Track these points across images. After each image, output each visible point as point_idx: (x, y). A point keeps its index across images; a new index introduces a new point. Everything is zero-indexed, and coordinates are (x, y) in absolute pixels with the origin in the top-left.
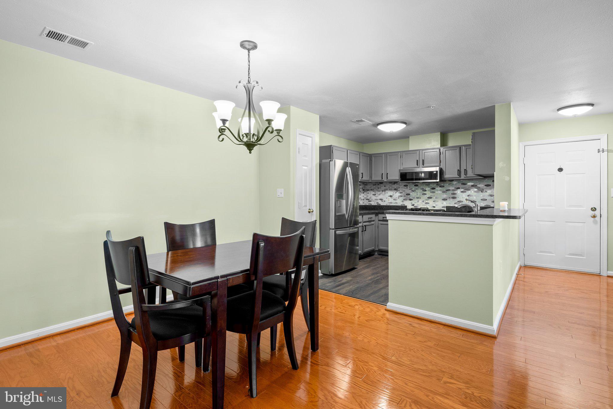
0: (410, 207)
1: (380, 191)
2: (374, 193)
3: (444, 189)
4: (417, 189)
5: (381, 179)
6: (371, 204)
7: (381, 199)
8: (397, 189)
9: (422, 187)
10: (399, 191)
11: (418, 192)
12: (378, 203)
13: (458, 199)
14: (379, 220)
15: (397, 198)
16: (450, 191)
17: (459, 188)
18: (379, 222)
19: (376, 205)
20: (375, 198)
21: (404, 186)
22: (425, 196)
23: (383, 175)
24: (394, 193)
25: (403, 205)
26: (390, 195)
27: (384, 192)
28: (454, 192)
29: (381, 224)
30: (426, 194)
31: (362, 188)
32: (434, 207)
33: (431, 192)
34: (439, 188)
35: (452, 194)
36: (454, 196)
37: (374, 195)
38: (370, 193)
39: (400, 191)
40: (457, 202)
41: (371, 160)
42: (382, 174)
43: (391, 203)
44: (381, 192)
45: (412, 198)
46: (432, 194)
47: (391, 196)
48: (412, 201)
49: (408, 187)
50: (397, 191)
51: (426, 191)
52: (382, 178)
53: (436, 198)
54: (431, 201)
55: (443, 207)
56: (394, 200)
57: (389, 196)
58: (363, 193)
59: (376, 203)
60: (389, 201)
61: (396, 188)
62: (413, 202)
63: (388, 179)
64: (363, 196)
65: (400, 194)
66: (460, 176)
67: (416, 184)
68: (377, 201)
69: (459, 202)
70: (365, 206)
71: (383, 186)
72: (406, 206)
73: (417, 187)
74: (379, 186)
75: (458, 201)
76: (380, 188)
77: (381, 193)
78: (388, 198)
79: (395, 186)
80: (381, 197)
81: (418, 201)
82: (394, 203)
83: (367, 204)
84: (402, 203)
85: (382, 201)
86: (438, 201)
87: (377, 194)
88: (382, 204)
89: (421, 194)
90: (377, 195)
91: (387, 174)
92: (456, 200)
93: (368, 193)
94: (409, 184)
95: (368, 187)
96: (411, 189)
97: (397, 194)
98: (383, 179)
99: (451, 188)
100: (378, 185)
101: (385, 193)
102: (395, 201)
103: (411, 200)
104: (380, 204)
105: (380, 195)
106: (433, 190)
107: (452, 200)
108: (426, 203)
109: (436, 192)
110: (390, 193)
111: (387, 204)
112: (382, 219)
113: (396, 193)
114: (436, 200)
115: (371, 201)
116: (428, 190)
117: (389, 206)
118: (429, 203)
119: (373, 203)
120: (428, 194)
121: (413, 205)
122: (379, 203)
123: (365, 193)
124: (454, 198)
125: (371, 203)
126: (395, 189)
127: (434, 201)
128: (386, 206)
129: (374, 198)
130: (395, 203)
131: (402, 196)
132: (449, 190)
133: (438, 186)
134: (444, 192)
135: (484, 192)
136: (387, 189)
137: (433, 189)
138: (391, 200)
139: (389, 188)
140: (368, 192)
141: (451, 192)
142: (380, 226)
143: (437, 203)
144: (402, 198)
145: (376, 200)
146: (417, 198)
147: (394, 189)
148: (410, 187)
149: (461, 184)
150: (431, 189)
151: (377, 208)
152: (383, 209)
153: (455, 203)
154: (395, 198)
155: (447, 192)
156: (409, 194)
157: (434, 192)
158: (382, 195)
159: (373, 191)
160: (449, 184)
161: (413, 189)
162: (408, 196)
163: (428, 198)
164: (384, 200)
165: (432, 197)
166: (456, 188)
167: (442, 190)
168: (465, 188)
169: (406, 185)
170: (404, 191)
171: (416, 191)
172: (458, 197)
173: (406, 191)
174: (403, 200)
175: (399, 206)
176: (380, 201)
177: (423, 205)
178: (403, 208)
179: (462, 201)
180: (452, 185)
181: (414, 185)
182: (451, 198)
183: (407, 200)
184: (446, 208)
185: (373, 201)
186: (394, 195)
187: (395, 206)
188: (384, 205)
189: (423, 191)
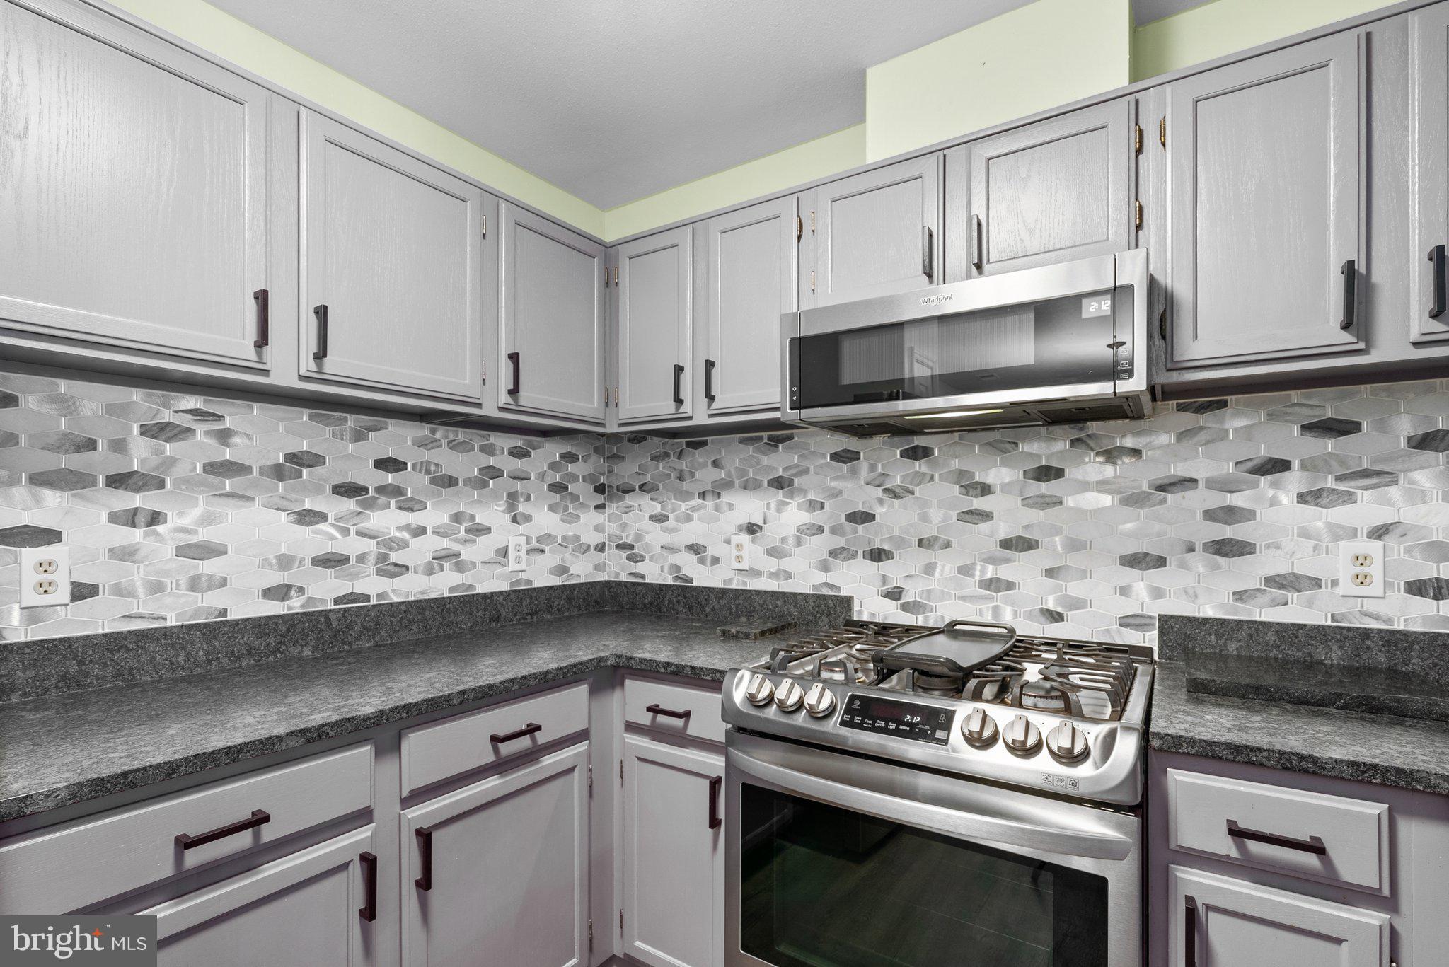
0: (871, 606)
1: (685, 496)
2: (657, 508)
3: (1141, 475)
4: (921, 478)
5: (668, 407)
6: (643, 577)
7: (695, 549)
8: (791, 483)
9: (956, 464)
10: (803, 491)
11: (926, 504)
12: (678, 569)
14: (631, 727)
15: (791, 541)
16: (1189, 494)
17: (1276, 466)
18: (633, 740)
19: (670, 582)
20: (665, 539)
21: (836, 457)
22: (984, 527)
23: (686, 378)
24: (773, 506)
25: (826, 591)
26: (744, 521)
27: (709, 503)
28: (1238, 500)
30: (986, 516)
31: (588, 478)
32: (1056, 617)
33: (1027, 502)
34: (1093, 468)
35: (1210, 515)
36: (1228, 532)
37: (660, 519)
38: (636, 510)
39: (811, 496)
40: (1259, 584)
41: (610, 282)
42: (679, 370)
43: (755, 573)
44: (697, 501)
45: (886, 547)
46: (1036, 516)
47: (752, 529)
48: (885, 567)
49: (863, 465)
50: (792, 498)
51: (985, 490)
52: (679, 401)
53: (1075, 546)
54: (1022, 569)
55: (1126, 622)
56: (773, 552)
57: (740, 529)
58: (600, 507)
59: (666, 569)
60: (739, 559)
61: (781, 473)
62: (894, 571)
63: (714, 406)
64: (599, 529)
65: (805, 518)
67: (917, 440)
68: (678, 559)
69: (1286, 583)
70: (607, 585)
71: (705, 465)
72: (847, 602)
73: (920, 466)
74: (683, 465)
75: (1270, 581)
76: (692, 475)
77: (695, 509)
78: (735, 540)
79: (779, 461)
80: (695, 530)
81: (929, 569)
82: (770, 575)
83: (624, 577)
84: (820, 577)
85: (702, 561)
86: (1084, 574)
87: (672, 516)
88: (703, 577)
89: (954, 515)
90: (671, 523)
91: (710, 365)
92: (1250, 572)
93: (629, 509)
95: (627, 471)
96: (877, 481)
98: (687, 408)
99: (1200, 466)
100: (680, 455)
101: (717, 509)
102: (772, 564)
103: (877, 555)
104: (691, 580)
105: (689, 518)
106: (1044, 488)
107: (1199, 562)
108: (993, 585)
109: (1071, 501)
110: (747, 506)
111: (730, 580)
112: (645, 719)
113: (781, 506)
114: (1075, 560)
115: (642, 558)
117: (737, 593)
118: (1010, 586)
119: (654, 573)
120: (1009, 511)
121: (894, 594)
122: (687, 571)
123: (612, 508)
124: (1230, 548)
125: (639, 568)
126: (779, 483)
127: (1050, 573)
128: (723, 592)
129: (656, 536)
130: (774, 575)
131: (821, 530)
132: (1186, 483)
133: (1081, 450)
134: (1133, 500)
136: (727, 485)
137: (1047, 473)
138: (753, 553)
139: (741, 472)
140: (628, 500)
141: (1202, 499)
143: (1076, 589)
144: (821, 544)
145: (666, 553)
146: (920, 543)
147: (771, 483)
148: (872, 468)
149: (1296, 430)
150: (1030, 475)
151: (670, 601)
152: (703, 610)
153: (1240, 595)
154: (778, 543)
155: (1164, 501)
156: (867, 517)
157: (1054, 500)
158: (699, 520)
159: (654, 494)
160: (1181, 436)
161: (896, 481)
162: (860, 527)
163: (1006, 544)
164: (711, 552)
165: (1037, 541)
166: (1249, 465)
167: (1119, 480)
168: (1342, 463)
169: (843, 454)
170: (837, 494)
171: (917, 490)
172: (1268, 546)
173: (845, 494)
174: (825, 556)
175: (800, 594)
176: (692, 557)
177: (963, 598)
178: (828, 615)
179: (1316, 583)
180: (1208, 442)
181: (898, 452)
182: (1199, 547)
183: (854, 555)
184: (1162, 632)
185: (652, 559)
186: (769, 518)
187: (778, 600)
188: (709, 589)
189: (967, 494)
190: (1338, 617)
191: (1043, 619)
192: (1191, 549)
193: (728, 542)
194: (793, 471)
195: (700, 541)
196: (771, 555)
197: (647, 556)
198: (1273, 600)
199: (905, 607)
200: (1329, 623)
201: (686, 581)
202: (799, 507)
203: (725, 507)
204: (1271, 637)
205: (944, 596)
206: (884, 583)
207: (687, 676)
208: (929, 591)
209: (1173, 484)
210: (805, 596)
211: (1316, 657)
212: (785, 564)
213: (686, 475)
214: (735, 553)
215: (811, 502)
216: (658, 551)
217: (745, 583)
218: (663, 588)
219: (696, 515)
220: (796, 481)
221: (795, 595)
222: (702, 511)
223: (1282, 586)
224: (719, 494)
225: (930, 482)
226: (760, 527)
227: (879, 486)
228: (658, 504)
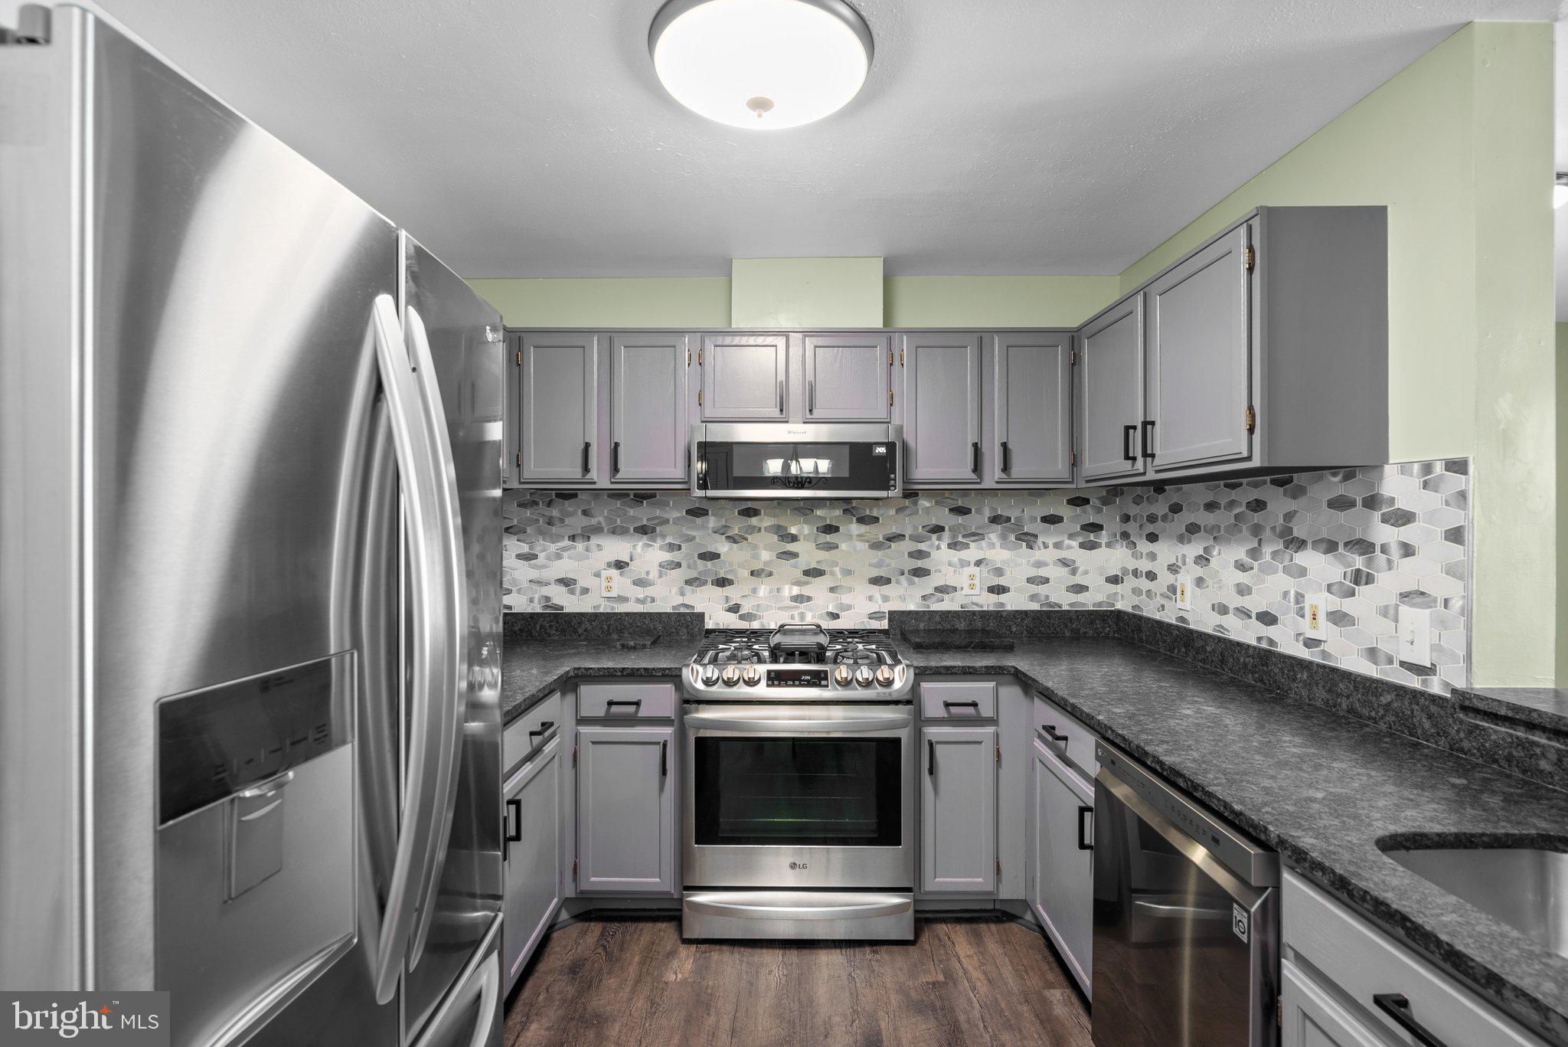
0: (717, 618)
1: (557, 538)
2: (525, 548)
3: (877, 532)
4: (752, 531)
5: (576, 473)
7: (566, 582)
8: (653, 530)
9: (775, 521)
10: (664, 536)
11: (755, 547)
12: (548, 599)
13: (934, 580)
14: (582, 721)
15: (654, 574)
16: (901, 543)
17: (939, 529)
18: (584, 730)
19: (539, 610)
20: (534, 574)
21: (690, 511)
22: (793, 562)
23: (594, 452)
24: (639, 547)
25: (683, 610)
26: (613, 559)
27: (580, 546)
28: (923, 547)
29: (593, 743)
32: (835, 616)
33: (820, 547)
34: (855, 528)
35: (911, 555)
36: (919, 564)
37: (528, 557)
39: (669, 540)
40: (931, 591)
41: (517, 363)
42: (589, 445)
43: (622, 599)
44: (566, 543)
45: (728, 576)
46: (823, 555)
47: (620, 565)
48: (728, 590)
49: (711, 519)
50: (655, 541)
51: (794, 538)
52: (586, 469)
53: (848, 572)
54: (817, 589)
55: (870, 617)
56: (639, 583)
57: (609, 565)
59: (536, 600)
60: (609, 589)
61: (645, 523)
62: (733, 593)
63: (618, 476)
65: (667, 556)
66: (980, 476)
67: (750, 504)
68: (546, 591)
69: (943, 590)
72: (701, 617)
73: (751, 521)
74: (555, 513)
75: (936, 589)
76: (562, 521)
77: (565, 549)
78: (604, 574)
79: (643, 514)
80: (565, 567)
82: (638, 601)
84: (679, 600)
85: (572, 592)
86: (850, 590)
87: (540, 555)
88: (571, 604)
89: (774, 555)
90: (540, 561)
91: (618, 445)
92: (927, 585)
94: (712, 502)
96: (721, 531)
97: (649, 555)
98: (593, 475)
99: (908, 525)
100: (549, 504)
101: (587, 550)
102: (640, 592)
103: (722, 582)
104: (562, 608)
105: (559, 557)
106: (829, 538)
108: (799, 599)
109: (843, 546)
110: (616, 548)
111: (599, 606)
112: (601, 712)
113: (646, 546)
114: (845, 582)
116: (807, 538)
117: (608, 616)
118: (809, 599)
120: (808, 552)
121: (734, 609)
122: (556, 601)
124: (920, 573)
126: (643, 530)
127: (832, 590)
128: (595, 616)
129: (524, 572)
130: (643, 600)
131: (679, 565)
132: (900, 537)
133: (849, 516)
134: (876, 546)
135: (1040, 549)
136: (597, 530)
137: (830, 529)
138: (621, 584)
139: (609, 520)
141: (907, 546)
142: (588, 753)
143: (846, 599)
144: (678, 575)
145: (535, 587)
146: (752, 573)
147: (636, 530)
148: (718, 522)
149: (947, 510)
150: (820, 530)
151: (542, 626)
152: (575, 631)
153: (924, 597)
154: (643, 576)
155: (890, 547)
156: (714, 556)
157: (834, 545)
158: (569, 558)
159: (521, 536)
160: (898, 511)
161: (735, 531)
162: (709, 563)
163: (807, 573)
164: (582, 583)
165: (825, 571)
166: (929, 528)
167: (868, 534)
168: (964, 528)
169: (696, 511)
170: (691, 539)
171: (749, 537)
172: (936, 571)
173: (697, 540)
174: (682, 584)
175: (664, 613)
176: (563, 589)
177: (780, 609)
178: (686, 627)
179: (955, 589)
180: (910, 515)
181: (736, 511)
182: (906, 572)
183: (704, 583)
184: (890, 620)
185: (519, 591)
186: (635, 557)
187: (645, 618)
188: (581, 614)
189: (783, 541)
190: (963, 606)
191: (828, 618)
192: (903, 574)
193: (597, 575)
194: (656, 521)
195: (571, 576)
196: (637, 585)
197: (514, 589)
198: (938, 599)
199: (742, 617)
200: (960, 609)
201: (556, 609)
202: (661, 548)
203: (593, 548)
204: (938, 619)
205: (768, 608)
206: (727, 601)
207: (641, 676)
208: (758, 605)
209: (894, 537)
210: (668, 615)
211: (956, 627)
212: (649, 591)
213: (557, 522)
214: (604, 584)
215: (670, 544)
216: (526, 585)
217: (613, 608)
218: (533, 616)
219: (565, 554)
220: (658, 528)
221: (660, 614)
222: (572, 551)
223: (941, 592)
224: (589, 538)
225: (758, 532)
226: (627, 564)
227: (723, 534)
228: (525, 545)
